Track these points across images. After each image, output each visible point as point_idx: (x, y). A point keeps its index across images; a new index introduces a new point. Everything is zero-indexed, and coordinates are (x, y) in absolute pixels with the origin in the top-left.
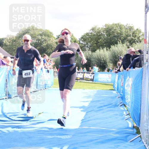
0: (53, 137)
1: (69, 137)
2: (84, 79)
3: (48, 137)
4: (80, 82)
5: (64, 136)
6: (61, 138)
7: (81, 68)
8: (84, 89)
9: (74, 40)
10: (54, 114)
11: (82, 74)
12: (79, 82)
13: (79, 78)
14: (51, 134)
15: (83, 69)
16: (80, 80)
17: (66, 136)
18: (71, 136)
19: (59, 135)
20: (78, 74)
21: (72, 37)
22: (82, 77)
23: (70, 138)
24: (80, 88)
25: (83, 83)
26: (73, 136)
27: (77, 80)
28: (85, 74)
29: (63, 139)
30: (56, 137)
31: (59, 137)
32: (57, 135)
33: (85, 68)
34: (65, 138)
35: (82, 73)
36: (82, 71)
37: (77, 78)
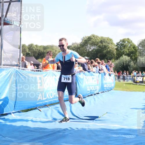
0: (118, 136)
1: (133, 136)
2: (144, 82)
3: (113, 136)
4: (140, 85)
5: (128, 136)
6: (126, 138)
7: (140, 72)
8: (144, 92)
9: (133, 46)
10: (117, 114)
11: (142, 78)
12: (138, 85)
13: (139, 82)
14: (115, 133)
15: (142, 73)
16: (139, 84)
17: (130, 135)
18: (135, 136)
19: (124, 135)
20: (138, 77)
21: (131, 44)
22: (141, 80)
23: (134, 138)
24: (139, 91)
25: (142, 86)
26: (137, 136)
27: (136, 84)
28: (144, 77)
29: (128, 139)
30: (121, 136)
31: (123, 136)
32: (122, 135)
33: (144, 72)
34: (129, 137)
35: (141, 76)
36: (141, 75)
37: (137, 81)
